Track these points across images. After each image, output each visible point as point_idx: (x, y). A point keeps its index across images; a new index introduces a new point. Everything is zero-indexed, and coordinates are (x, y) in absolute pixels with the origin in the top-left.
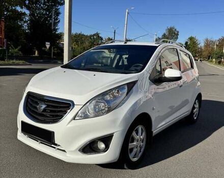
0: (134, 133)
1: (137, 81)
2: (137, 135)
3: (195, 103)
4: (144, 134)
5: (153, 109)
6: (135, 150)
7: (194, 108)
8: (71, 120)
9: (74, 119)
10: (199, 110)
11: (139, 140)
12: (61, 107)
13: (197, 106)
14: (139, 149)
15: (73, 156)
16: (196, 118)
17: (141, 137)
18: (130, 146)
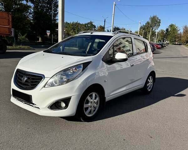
0: (88, 98)
1: (91, 61)
2: (91, 99)
3: (148, 78)
4: (98, 99)
5: (105, 81)
6: (90, 109)
7: (147, 82)
8: (43, 88)
9: (44, 87)
10: (153, 84)
11: (93, 102)
12: (37, 79)
13: (151, 81)
14: (93, 109)
15: (44, 111)
16: (149, 90)
17: (95, 100)
18: (85, 106)
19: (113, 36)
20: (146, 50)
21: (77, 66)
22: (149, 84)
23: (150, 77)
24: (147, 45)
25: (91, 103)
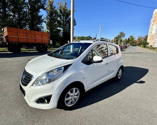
0: (69, 93)
1: (72, 64)
2: (72, 93)
3: (119, 70)
4: (78, 92)
5: (84, 78)
6: (70, 101)
7: (118, 73)
8: (31, 86)
10: (122, 74)
13: (120, 72)
14: (73, 100)
16: (120, 78)
17: (75, 94)
18: (66, 99)
19: (92, 43)
20: (117, 52)
21: (59, 69)
22: (119, 74)
23: (120, 70)
24: (118, 49)
25: (72, 96)
